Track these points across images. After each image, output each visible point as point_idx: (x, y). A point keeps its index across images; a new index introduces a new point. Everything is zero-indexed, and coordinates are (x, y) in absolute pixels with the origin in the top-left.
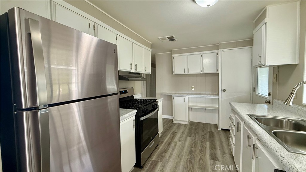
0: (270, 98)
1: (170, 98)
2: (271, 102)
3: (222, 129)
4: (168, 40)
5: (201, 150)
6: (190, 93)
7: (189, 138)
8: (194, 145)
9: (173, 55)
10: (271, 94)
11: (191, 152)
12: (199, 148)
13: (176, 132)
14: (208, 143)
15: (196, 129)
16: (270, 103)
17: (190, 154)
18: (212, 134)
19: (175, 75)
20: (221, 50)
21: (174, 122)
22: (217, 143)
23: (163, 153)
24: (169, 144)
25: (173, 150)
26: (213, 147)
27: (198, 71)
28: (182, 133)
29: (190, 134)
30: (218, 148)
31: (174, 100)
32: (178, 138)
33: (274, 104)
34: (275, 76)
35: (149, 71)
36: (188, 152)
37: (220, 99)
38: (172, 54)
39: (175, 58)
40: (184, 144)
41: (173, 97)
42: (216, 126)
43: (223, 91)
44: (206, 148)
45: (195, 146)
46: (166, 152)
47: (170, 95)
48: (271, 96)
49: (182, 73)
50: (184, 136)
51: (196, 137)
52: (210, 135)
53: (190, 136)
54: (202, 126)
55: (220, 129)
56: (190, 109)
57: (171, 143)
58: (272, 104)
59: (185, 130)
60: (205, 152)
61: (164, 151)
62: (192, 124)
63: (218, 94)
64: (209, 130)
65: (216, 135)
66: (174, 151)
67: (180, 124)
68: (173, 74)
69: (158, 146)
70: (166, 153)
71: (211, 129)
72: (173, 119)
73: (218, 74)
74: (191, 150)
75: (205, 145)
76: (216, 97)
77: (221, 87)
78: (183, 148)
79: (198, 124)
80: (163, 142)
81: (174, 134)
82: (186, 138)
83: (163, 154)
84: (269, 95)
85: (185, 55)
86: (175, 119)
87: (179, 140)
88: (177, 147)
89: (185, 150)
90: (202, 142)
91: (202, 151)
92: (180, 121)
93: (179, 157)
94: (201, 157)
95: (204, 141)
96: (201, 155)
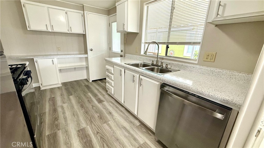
3: (92, 81)
7: (71, 97)
11: (82, 106)
12: (86, 100)
14: (90, 94)
15: (72, 88)
17: (83, 108)
18: (88, 87)
20: (86, 12)
22: (96, 91)
25: (64, 113)
26: (95, 95)
27: (65, 30)
28: (61, 95)
29: (70, 94)
30: (99, 94)
31: (37, 64)
32: (60, 101)
34: (125, 39)
36: (79, 107)
37: (89, 58)
39: (26, 5)
40: (71, 103)
41: (35, 60)
42: (87, 80)
44: (90, 98)
45: (81, 100)
46: (57, 120)
48: (123, 52)
50: (66, 97)
51: (77, 93)
54: (76, 83)
57: (56, 108)
59: (62, 92)
60: (92, 101)
61: (55, 120)
62: (65, 84)
63: (87, 53)
64: (83, 85)
65: (91, 86)
66: (66, 113)
67: (52, 89)
68: (28, 29)
71: (84, 83)
72: (41, 86)
73: (83, 35)
75: (88, 96)
77: (89, 47)
78: (72, 107)
79: (71, 83)
80: (45, 113)
81: (53, 100)
82: (69, 98)
83: (56, 122)
85: (44, 7)
87: (64, 103)
88: (66, 109)
89: (76, 107)
90: (85, 95)
91: (90, 101)
93: (74, 115)
94: (92, 105)
95: (86, 93)
96: (91, 104)
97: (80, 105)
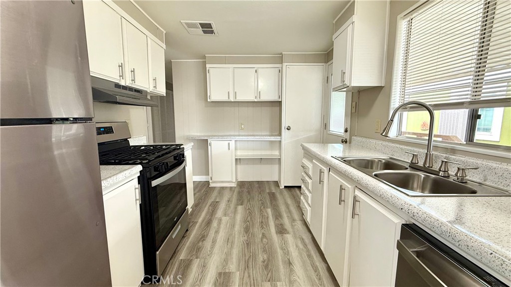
0: (347, 136)
1: (203, 144)
2: (348, 140)
3: (286, 187)
4: (200, 30)
5: (262, 222)
6: (238, 134)
7: (240, 208)
8: (249, 218)
9: (208, 66)
10: (349, 129)
11: (247, 230)
12: (258, 220)
13: (217, 202)
14: (269, 211)
15: (249, 192)
16: (346, 142)
17: (246, 233)
18: (273, 196)
19: (212, 102)
20: (285, 64)
21: (212, 185)
22: (283, 208)
23: (198, 242)
24: (209, 223)
25: (217, 232)
26: (278, 216)
27: (251, 98)
28: (228, 201)
29: (240, 202)
30: (285, 215)
31: (211, 148)
32: (222, 210)
33: (353, 142)
34: (354, 104)
35: (162, 90)
36: (242, 229)
37: (283, 143)
38: (204, 64)
39: (211, 70)
40: (234, 218)
41: (209, 142)
42: (277, 184)
43: (288, 129)
44: (268, 218)
45: (251, 218)
46: (204, 240)
47: (203, 138)
48: (348, 133)
49: (225, 98)
50: (232, 206)
51: (250, 204)
52: (270, 197)
53: (241, 205)
54: (257, 185)
55: (283, 187)
56: (238, 161)
57: (211, 221)
58: (350, 143)
59: (232, 196)
60: (267, 225)
61: (202, 238)
62: (241, 184)
63: (280, 134)
64: (268, 191)
65: (278, 196)
66: (219, 233)
67: (223, 188)
68: (209, 100)
69: (188, 232)
70: (204, 242)
71: (270, 189)
72: (210, 181)
73: (279, 103)
74: (247, 226)
75: (266, 214)
76: (278, 139)
77: (285, 124)
78: (233, 226)
79: (251, 183)
80: (196, 222)
81: (215, 206)
82: (236, 208)
83: (200, 244)
84: (346, 131)
85: (229, 68)
86: (214, 179)
87: (225, 215)
88: (222, 226)
89: (237, 228)
90: (261, 210)
91: (264, 224)
92: (222, 182)
93: (228, 241)
94: (263, 233)
95: (264, 208)
96: (263, 231)
97: (245, 226)
